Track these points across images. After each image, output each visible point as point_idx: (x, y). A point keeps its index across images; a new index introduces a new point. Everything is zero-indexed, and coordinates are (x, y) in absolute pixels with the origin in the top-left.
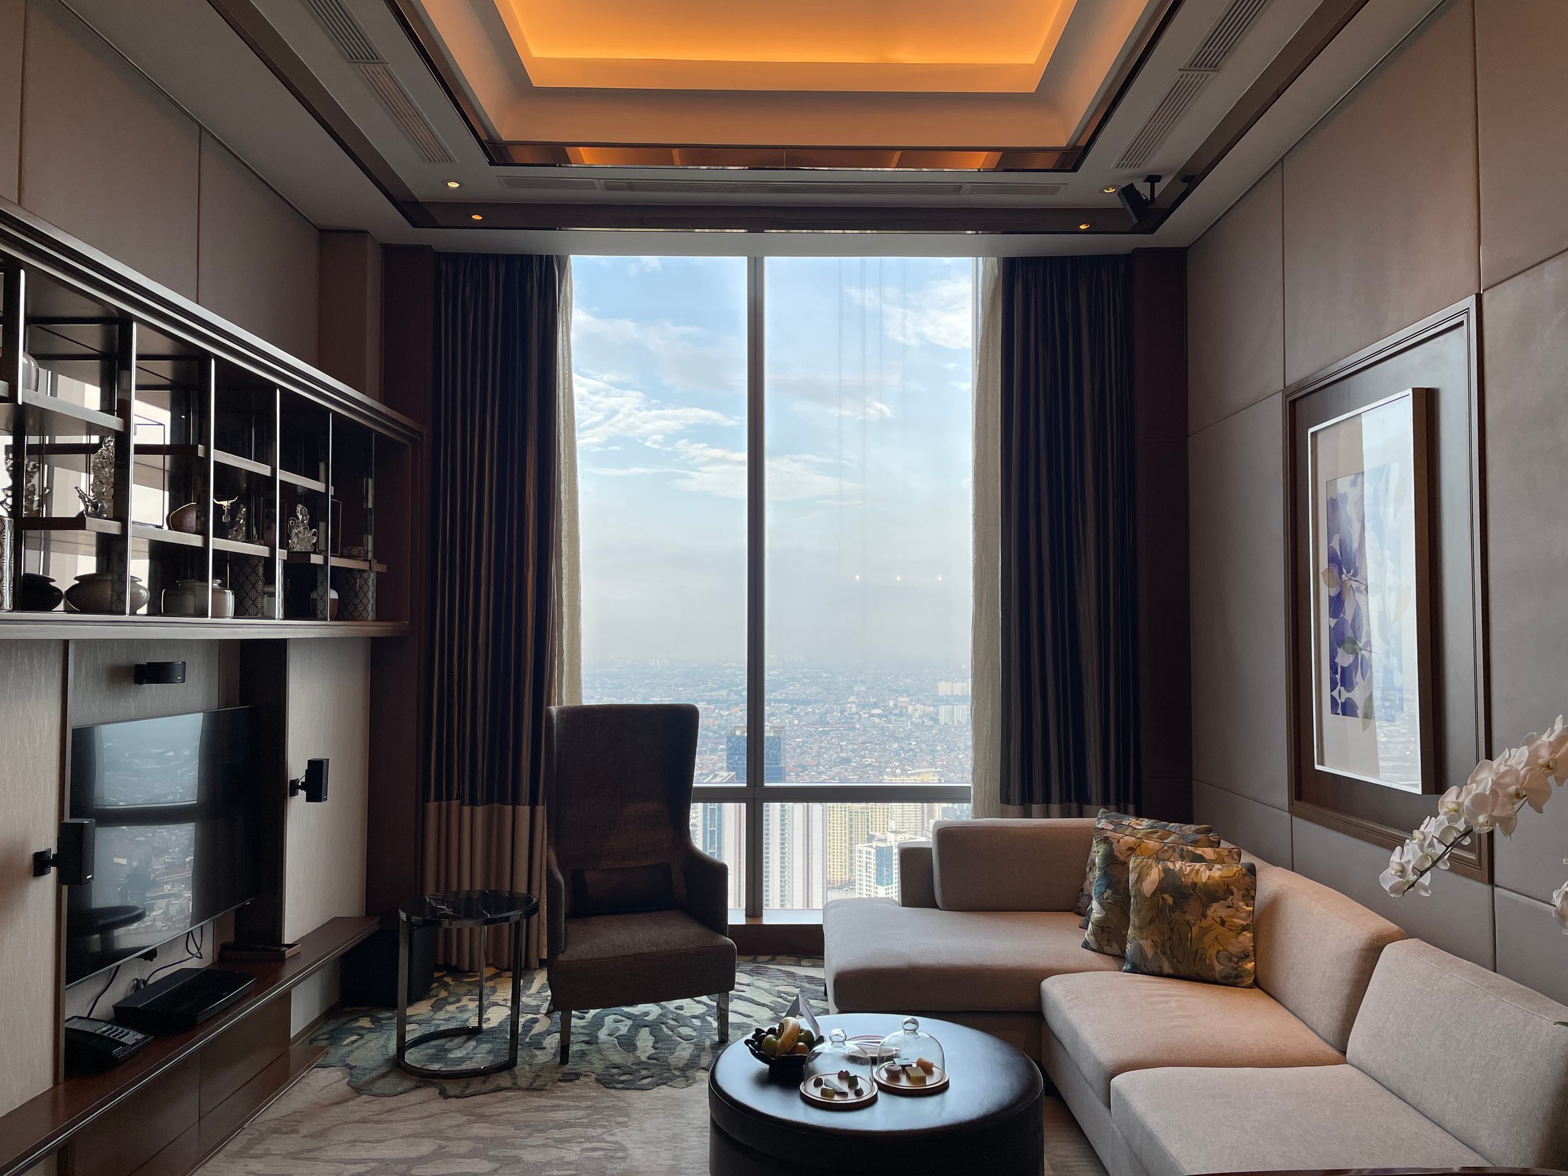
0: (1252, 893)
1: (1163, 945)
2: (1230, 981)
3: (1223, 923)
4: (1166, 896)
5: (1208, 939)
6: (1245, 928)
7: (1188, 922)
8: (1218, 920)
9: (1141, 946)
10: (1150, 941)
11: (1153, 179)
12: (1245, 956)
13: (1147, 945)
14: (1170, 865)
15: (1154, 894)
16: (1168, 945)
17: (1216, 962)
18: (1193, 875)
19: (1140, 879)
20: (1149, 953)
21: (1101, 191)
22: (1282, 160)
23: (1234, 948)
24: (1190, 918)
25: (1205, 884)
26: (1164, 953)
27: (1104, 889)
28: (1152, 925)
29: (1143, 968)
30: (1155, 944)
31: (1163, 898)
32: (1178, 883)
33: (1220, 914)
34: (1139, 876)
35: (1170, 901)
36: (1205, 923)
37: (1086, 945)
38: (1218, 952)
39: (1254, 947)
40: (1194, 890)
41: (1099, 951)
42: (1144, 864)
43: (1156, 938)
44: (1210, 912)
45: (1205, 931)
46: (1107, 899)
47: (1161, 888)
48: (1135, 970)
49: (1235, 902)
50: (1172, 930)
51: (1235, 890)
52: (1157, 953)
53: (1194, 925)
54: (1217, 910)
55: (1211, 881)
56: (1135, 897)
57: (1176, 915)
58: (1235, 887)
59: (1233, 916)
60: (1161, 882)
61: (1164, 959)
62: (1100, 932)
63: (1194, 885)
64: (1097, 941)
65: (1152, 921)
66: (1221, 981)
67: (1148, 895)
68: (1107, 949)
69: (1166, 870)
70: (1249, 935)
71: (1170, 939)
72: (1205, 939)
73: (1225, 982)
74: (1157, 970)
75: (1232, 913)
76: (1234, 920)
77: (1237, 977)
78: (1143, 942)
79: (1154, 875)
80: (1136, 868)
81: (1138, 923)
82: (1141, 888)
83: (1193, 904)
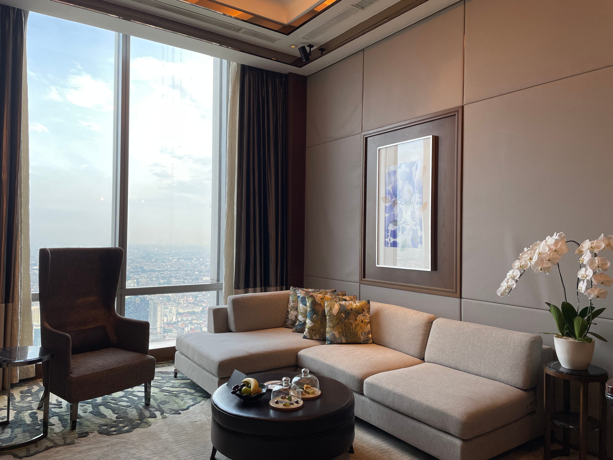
0: (369, 310)
2: (365, 342)
3: (362, 322)
4: (342, 314)
5: (358, 328)
6: (368, 323)
7: (351, 323)
8: (361, 321)
9: (334, 334)
10: (337, 332)
11: (311, 46)
12: (369, 333)
13: (336, 333)
14: (341, 303)
15: (337, 314)
16: (344, 332)
17: (361, 336)
18: (350, 305)
20: (337, 336)
21: (290, 46)
22: (363, 50)
23: (366, 331)
24: (352, 321)
25: (355, 308)
26: (343, 335)
27: (313, 315)
28: (338, 326)
29: (335, 342)
30: (339, 333)
31: (341, 315)
32: (346, 309)
33: (361, 319)
34: (330, 308)
35: (344, 316)
36: (357, 322)
37: (305, 337)
38: (362, 332)
39: (371, 329)
40: (352, 311)
41: (311, 338)
42: (331, 303)
43: (339, 330)
44: (358, 318)
45: (357, 325)
46: (314, 318)
47: (340, 312)
48: (332, 343)
49: (365, 314)
50: (345, 326)
51: (365, 310)
52: (340, 336)
53: (353, 323)
54: (360, 317)
55: (357, 307)
56: (330, 316)
57: (346, 321)
58: (365, 308)
59: (365, 319)
60: (339, 309)
61: (343, 337)
62: (311, 331)
63: (352, 309)
64: (310, 335)
65: (338, 324)
66: (362, 342)
67: (335, 315)
68: (314, 338)
69: (340, 305)
70: (369, 325)
71: (345, 330)
73: (364, 343)
74: (340, 342)
75: (365, 318)
76: (366, 320)
77: (368, 340)
78: (334, 332)
79: (336, 308)
80: (328, 305)
81: (331, 325)
82: (331, 313)
83: (352, 316)
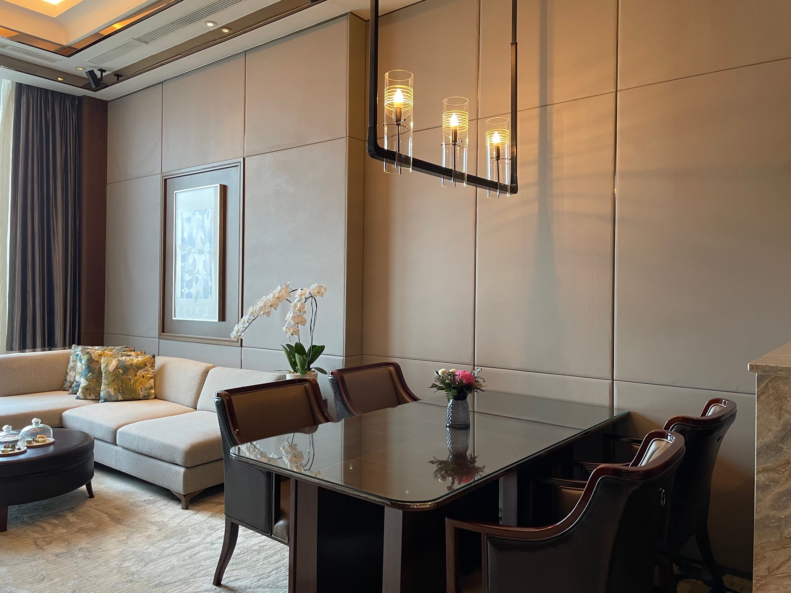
0: (154, 365)
1: (119, 389)
4: (120, 370)
5: (138, 383)
6: (151, 378)
8: (142, 376)
11: (102, 71)
12: (151, 388)
13: (111, 391)
14: (120, 358)
17: (141, 392)
18: (130, 361)
19: (106, 366)
20: (113, 393)
21: (76, 68)
22: (162, 82)
24: (130, 377)
27: (87, 373)
29: (110, 400)
30: (115, 389)
32: (125, 365)
37: (78, 398)
38: (141, 388)
39: (154, 384)
41: (85, 399)
42: (109, 359)
46: (89, 377)
47: (117, 368)
48: (106, 401)
49: (148, 368)
50: (123, 383)
52: (116, 393)
53: (132, 379)
55: (138, 362)
56: (105, 373)
57: (124, 377)
58: (148, 363)
61: (119, 394)
62: (85, 391)
63: (131, 365)
64: (84, 395)
65: (114, 381)
67: (112, 371)
68: (88, 398)
70: (153, 380)
71: (122, 386)
73: (144, 399)
74: (115, 399)
75: (147, 373)
77: (149, 396)
78: (108, 390)
79: (114, 363)
80: (104, 362)
81: (106, 383)
82: (107, 369)
83: (132, 372)
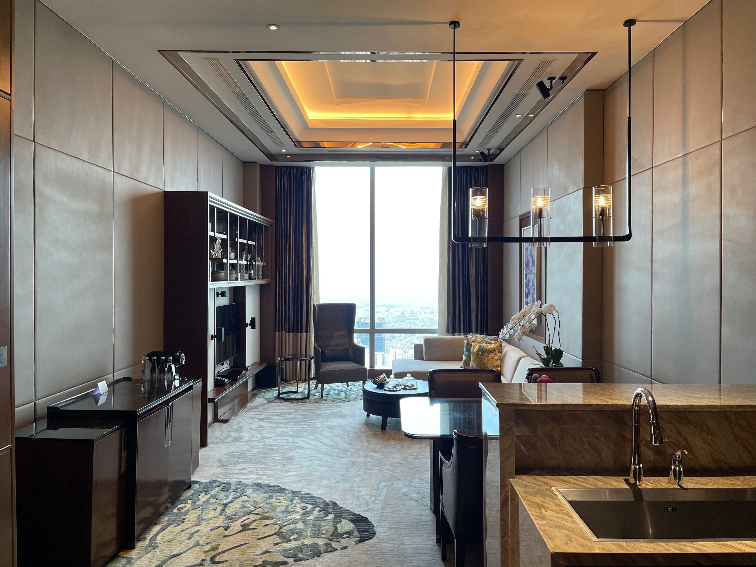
0: (501, 351)
1: (478, 364)
3: (493, 358)
4: (480, 352)
5: (489, 362)
6: (498, 360)
7: (484, 358)
9: (473, 365)
11: (489, 150)
12: (498, 366)
13: (474, 364)
14: (481, 344)
15: (477, 352)
18: (486, 347)
19: (474, 348)
20: (475, 367)
23: (495, 364)
24: (485, 357)
25: (489, 349)
26: (478, 366)
27: (466, 352)
28: (476, 360)
30: (476, 364)
32: (483, 349)
35: (480, 353)
36: (488, 358)
37: (461, 367)
39: (501, 364)
41: (464, 368)
42: (475, 344)
44: (490, 356)
45: (488, 360)
46: (466, 354)
47: (478, 350)
49: (496, 353)
50: (480, 360)
51: (496, 350)
53: (486, 359)
54: (491, 355)
55: (491, 348)
56: (472, 353)
57: (482, 357)
60: (479, 349)
61: (478, 368)
62: (465, 363)
63: (487, 349)
64: (464, 366)
65: (476, 358)
67: (475, 352)
68: (466, 367)
69: (480, 346)
70: (499, 361)
71: (480, 363)
72: (488, 362)
75: (496, 356)
76: (496, 358)
78: (473, 364)
79: (477, 347)
80: (473, 345)
81: (472, 359)
82: (473, 351)
83: (486, 354)
